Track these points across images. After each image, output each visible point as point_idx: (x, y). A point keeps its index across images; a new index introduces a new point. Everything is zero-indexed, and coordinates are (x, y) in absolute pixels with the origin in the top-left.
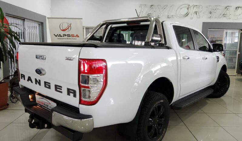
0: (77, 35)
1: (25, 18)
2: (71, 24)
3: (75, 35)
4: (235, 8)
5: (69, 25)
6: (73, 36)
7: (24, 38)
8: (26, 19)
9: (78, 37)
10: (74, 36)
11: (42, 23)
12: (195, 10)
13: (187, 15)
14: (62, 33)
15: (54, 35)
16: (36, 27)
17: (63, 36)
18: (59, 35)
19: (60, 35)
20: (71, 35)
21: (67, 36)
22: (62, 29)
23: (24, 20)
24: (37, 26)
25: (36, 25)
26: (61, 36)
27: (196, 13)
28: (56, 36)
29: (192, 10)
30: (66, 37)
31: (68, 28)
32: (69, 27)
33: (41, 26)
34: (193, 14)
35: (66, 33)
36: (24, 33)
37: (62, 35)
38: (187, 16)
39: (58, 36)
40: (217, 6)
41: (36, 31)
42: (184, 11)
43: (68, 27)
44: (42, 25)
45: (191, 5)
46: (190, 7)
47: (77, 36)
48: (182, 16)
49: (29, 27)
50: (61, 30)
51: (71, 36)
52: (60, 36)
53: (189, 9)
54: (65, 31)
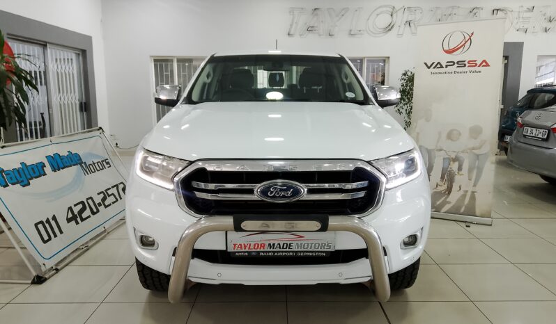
0: (484, 61)
1: (47, 42)
2: (472, 34)
3: (479, 63)
4: (491, 12)
5: (467, 38)
6: (473, 63)
7: (46, 84)
8: (50, 43)
9: (487, 65)
10: (476, 64)
11: (84, 52)
12: (407, 17)
13: (389, 28)
14: (445, 58)
15: (425, 64)
16: (72, 59)
17: (447, 66)
18: (436, 65)
19: (439, 63)
20: (468, 62)
21: (456, 65)
22: (446, 48)
23: (44, 45)
24: (74, 57)
25: (71, 56)
26: (442, 67)
27: (409, 23)
28: (429, 68)
29: (400, 19)
30: (454, 68)
31: (464, 45)
32: (466, 42)
33: (81, 58)
34: (403, 26)
35: (455, 57)
36: (45, 72)
37: (444, 65)
38: (390, 30)
39: (434, 68)
40: (453, 7)
41: (71, 68)
42: (384, 20)
43: (464, 42)
44: (84, 54)
45: (397, 8)
46: (397, 12)
47: (484, 64)
48: (381, 30)
49: (56, 60)
50: (445, 51)
51: (467, 65)
52: (439, 66)
53: (394, 15)
54: (454, 53)
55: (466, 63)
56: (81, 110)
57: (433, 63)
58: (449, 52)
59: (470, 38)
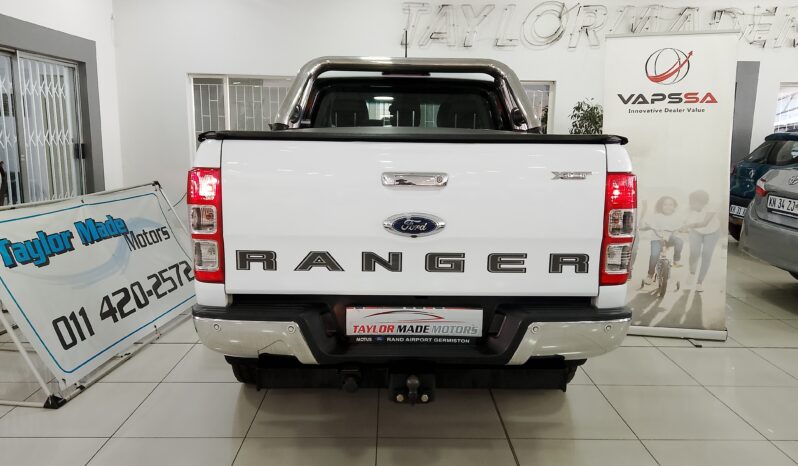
0: (709, 95)
1: (16, 49)
2: (691, 53)
3: (701, 97)
4: (711, 15)
5: (683, 59)
6: (692, 97)
7: (15, 114)
8: (21, 50)
9: (713, 101)
10: (697, 99)
12: (584, 19)
13: (557, 36)
14: (650, 89)
15: (620, 96)
16: (62, 76)
17: (653, 101)
18: (638, 98)
19: (641, 96)
20: (686, 96)
21: (667, 100)
22: (651, 74)
23: (12, 53)
25: (61, 71)
26: (645, 102)
27: (586, 29)
28: (626, 102)
29: (572, 22)
30: (664, 105)
31: (678, 70)
32: (681, 66)
33: (77, 74)
34: (576, 34)
35: (665, 88)
37: (649, 98)
38: (557, 39)
39: (633, 103)
40: (653, 7)
41: (61, 90)
42: (549, 25)
43: (677, 66)
45: (568, 6)
46: (567, 12)
47: (709, 99)
48: (543, 40)
50: (649, 77)
51: (684, 100)
52: (641, 99)
53: (564, 17)
54: (664, 82)
55: (682, 96)
56: (77, 156)
57: (632, 95)
58: (657, 79)
59: (687, 61)
